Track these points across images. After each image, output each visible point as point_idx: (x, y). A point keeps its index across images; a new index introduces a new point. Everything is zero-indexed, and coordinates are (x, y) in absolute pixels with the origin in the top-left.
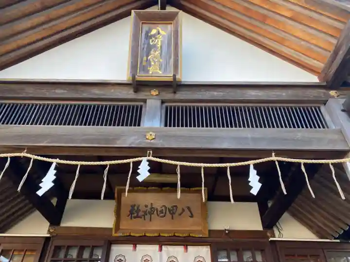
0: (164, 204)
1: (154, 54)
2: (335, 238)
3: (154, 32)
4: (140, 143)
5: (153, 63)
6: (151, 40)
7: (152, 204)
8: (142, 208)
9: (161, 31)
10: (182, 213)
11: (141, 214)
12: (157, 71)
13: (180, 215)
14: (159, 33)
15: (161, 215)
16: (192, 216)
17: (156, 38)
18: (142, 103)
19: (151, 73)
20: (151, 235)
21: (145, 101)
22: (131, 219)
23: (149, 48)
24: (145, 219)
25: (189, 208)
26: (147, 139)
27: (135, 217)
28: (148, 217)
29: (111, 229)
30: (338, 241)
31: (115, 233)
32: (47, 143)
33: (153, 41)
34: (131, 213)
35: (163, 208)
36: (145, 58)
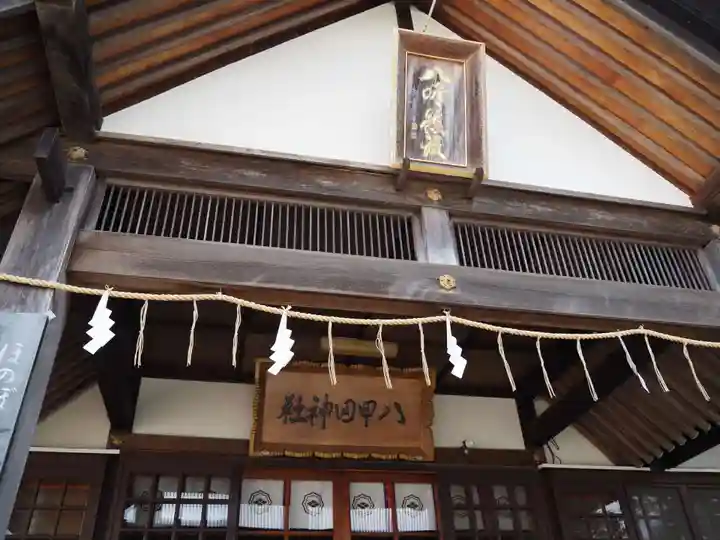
0: (350, 398)
1: (432, 119)
2: (646, 465)
3: (428, 75)
4: (428, 294)
5: (428, 137)
6: (424, 91)
7: (327, 395)
8: (308, 403)
9: (441, 77)
10: (384, 416)
11: (304, 414)
12: (438, 154)
13: (381, 417)
14: (438, 80)
15: (346, 417)
16: (403, 421)
17: (433, 88)
18: (410, 214)
19: (426, 154)
20: (326, 456)
21: (418, 211)
22: (285, 422)
23: (422, 107)
24: (312, 424)
25: (397, 406)
26: (442, 287)
27: (293, 421)
28: (318, 421)
29: (246, 443)
30: (648, 469)
31: (255, 450)
32: (259, 282)
33: (427, 93)
34: (286, 410)
35: (350, 405)
36: (414, 127)
